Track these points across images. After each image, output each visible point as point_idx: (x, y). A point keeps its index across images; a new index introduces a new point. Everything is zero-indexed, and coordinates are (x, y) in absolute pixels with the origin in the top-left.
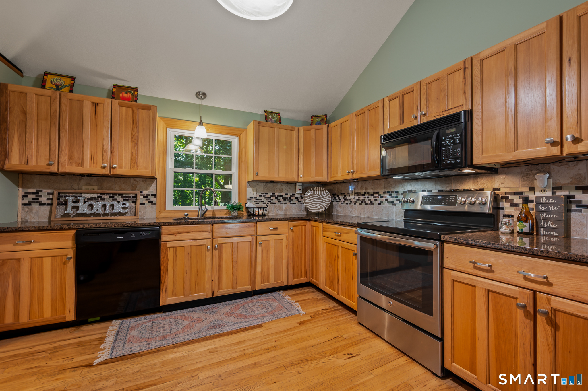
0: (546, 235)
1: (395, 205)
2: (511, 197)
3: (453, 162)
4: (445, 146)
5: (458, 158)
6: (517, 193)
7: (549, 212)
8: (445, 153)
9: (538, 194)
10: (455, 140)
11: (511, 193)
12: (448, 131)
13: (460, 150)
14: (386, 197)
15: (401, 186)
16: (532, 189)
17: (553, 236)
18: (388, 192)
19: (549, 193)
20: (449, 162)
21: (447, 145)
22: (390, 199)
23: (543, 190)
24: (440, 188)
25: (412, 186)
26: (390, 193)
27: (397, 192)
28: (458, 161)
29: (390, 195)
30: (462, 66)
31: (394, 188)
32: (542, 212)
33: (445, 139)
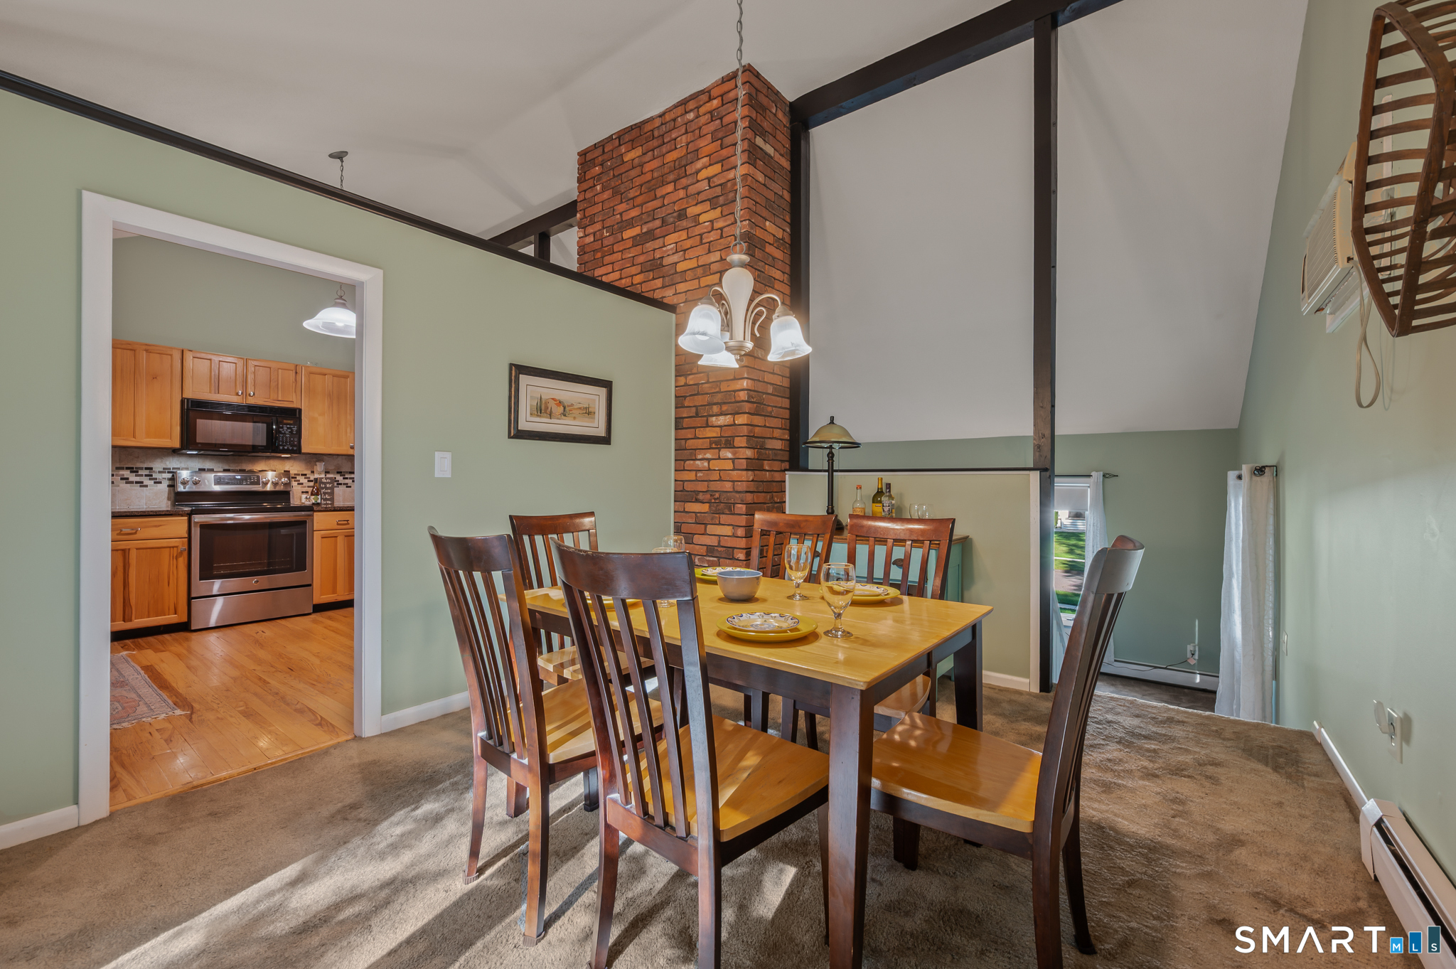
0: (325, 504)
1: (146, 486)
2: (298, 478)
3: (290, 448)
4: (282, 433)
5: (295, 446)
6: (302, 475)
7: (327, 488)
8: (283, 439)
9: (316, 476)
10: (292, 431)
11: (298, 475)
12: (285, 421)
13: (296, 439)
14: (123, 475)
15: (159, 460)
16: (313, 472)
17: (328, 504)
18: (127, 468)
19: (323, 476)
20: (286, 448)
21: (285, 433)
22: (133, 478)
23: (320, 473)
24: (227, 468)
25: (181, 463)
26: (133, 470)
27: (151, 469)
28: (295, 448)
29: (131, 472)
30: (293, 368)
31: (143, 462)
32: (323, 488)
33: (282, 428)
